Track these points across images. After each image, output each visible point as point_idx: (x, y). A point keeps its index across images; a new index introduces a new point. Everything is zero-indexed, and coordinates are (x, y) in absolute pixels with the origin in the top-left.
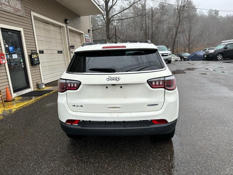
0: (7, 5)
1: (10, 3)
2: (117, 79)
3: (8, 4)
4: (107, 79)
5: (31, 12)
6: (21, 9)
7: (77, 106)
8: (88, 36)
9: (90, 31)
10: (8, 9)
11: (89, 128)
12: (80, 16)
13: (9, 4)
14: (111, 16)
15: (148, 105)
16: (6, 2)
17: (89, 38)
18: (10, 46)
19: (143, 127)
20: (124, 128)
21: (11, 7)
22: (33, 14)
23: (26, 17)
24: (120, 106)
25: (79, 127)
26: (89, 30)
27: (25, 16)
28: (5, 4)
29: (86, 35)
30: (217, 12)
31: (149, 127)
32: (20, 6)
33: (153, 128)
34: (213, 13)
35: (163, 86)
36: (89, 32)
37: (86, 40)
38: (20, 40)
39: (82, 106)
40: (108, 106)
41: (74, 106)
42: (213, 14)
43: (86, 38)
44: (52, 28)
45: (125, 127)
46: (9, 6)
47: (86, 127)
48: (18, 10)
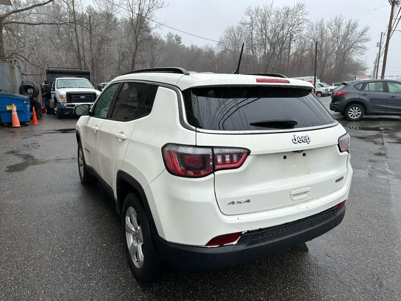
2: (308, 140)
4: (294, 141)
7: (239, 202)
11: (263, 244)
15: (337, 181)
20: (312, 228)
24: (308, 188)
25: (242, 247)
30: (178, 39)
34: (174, 38)
39: (248, 201)
40: (293, 192)
41: (233, 203)
42: (173, 40)
47: (257, 242)
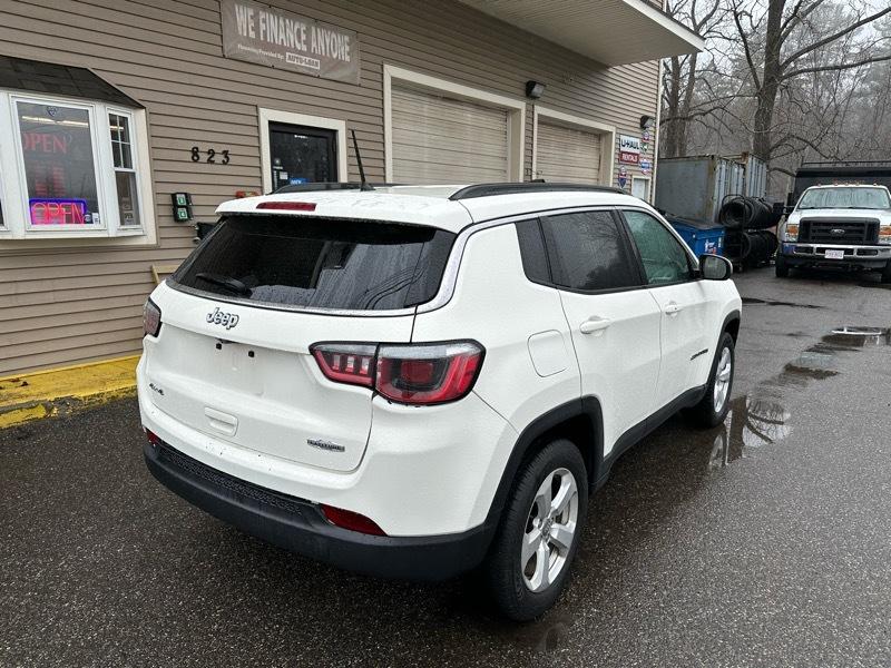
0: (301, 52)
1: (314, 45)
2: (230, 323)
3: (305, 49)
4: (208, 317)
5: (386, 66)
6: (347, 58)
7: (156, 389)
8: (638, 141)
9: (648, 122)
10: (303, 63)
12: (606, 67)
13: (309, 48)
14: (788, 54)
15: (310, 442)
16: (299, 42)
17: (636, 151)
18: (295, 178)
19: (291, 519)
21: (314, 56)
22: (391, 71)
23: (364, 83)
24: (233, 420)
26: (644, 119)
27: (358, 81)
28: (295, 50)
29: (622, 137)
31: (309, 528)
32: (347, 48)
33: (321, 536)
35: (368, 380)
36: (643, 127)
37: (621, 159)
38: (331, 158)
39: (161, 392)
41: (152, 387)
43: (623, 149)
44: (469, 116)
45: (241, 502)
46: (309, 53)
48: (339, 63)
